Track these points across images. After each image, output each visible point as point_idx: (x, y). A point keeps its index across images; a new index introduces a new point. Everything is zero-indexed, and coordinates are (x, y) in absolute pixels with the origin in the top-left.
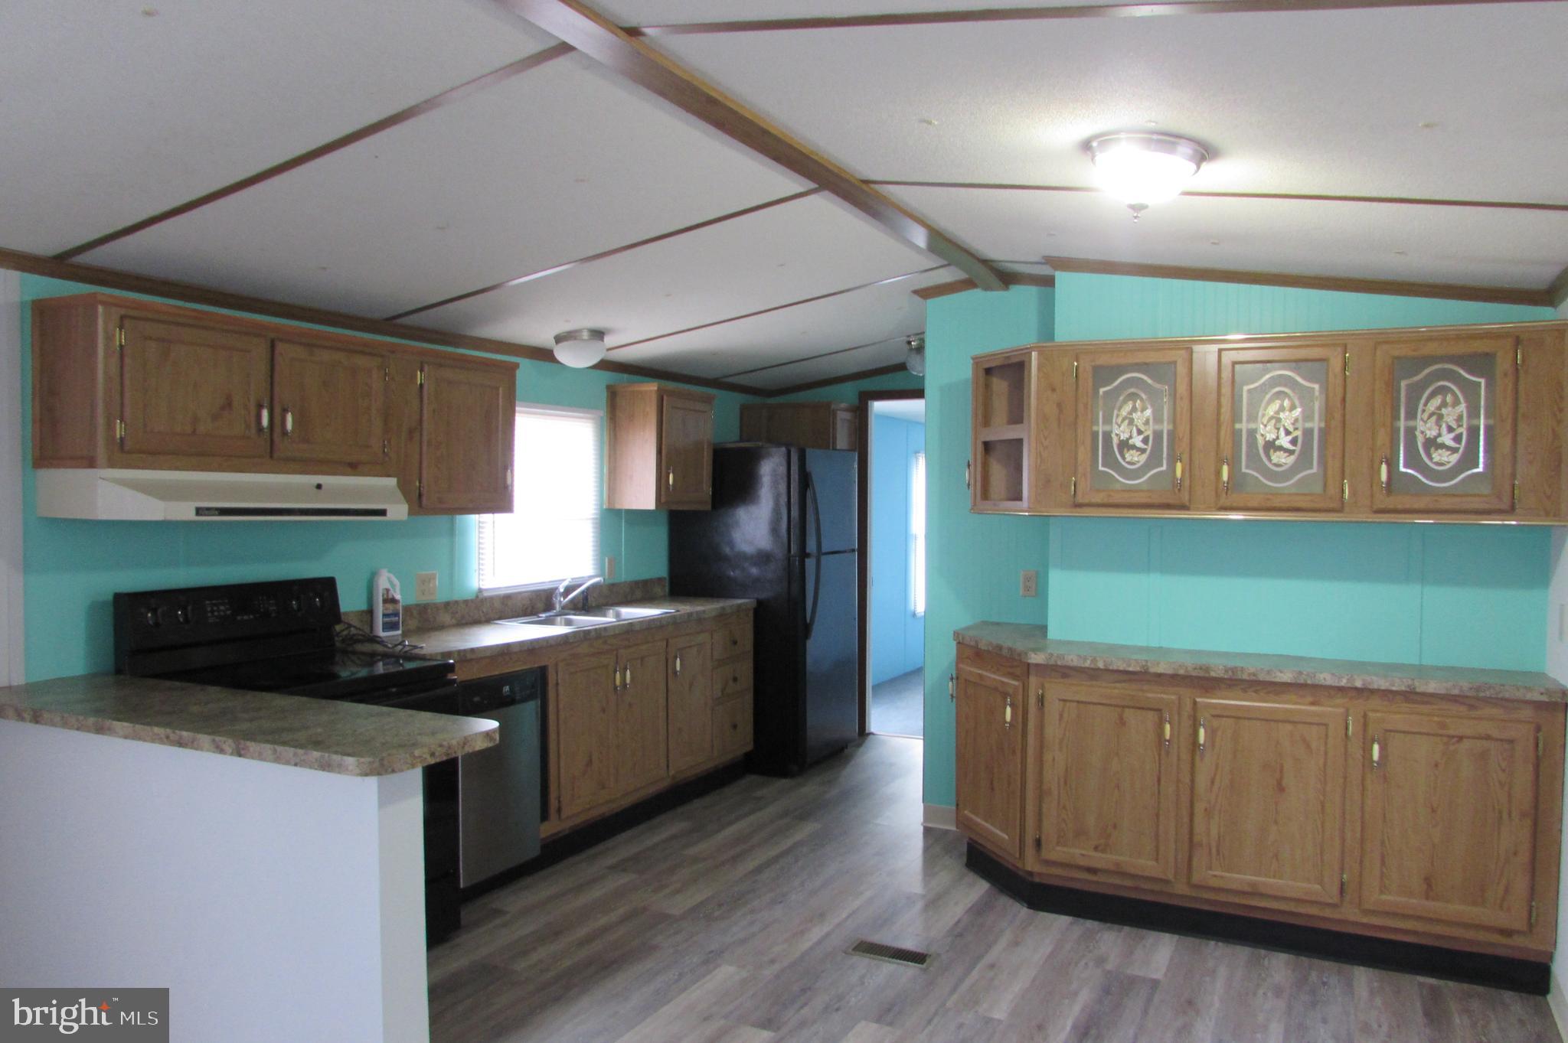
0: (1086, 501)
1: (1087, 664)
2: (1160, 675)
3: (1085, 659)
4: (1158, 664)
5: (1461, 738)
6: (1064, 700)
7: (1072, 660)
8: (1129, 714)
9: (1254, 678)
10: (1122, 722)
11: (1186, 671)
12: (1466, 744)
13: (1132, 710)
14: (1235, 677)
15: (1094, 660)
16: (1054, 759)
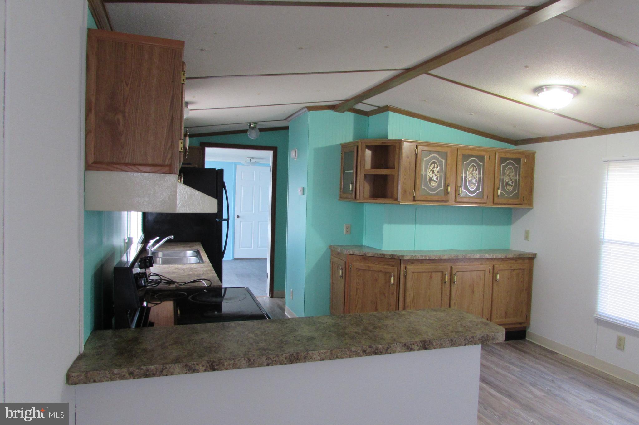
0: (419, 199)
1: (423, 258)
2: (445, 260)
3: (423, 256)
4: (444, 256)
5: (514, 270)
6: (413, 272)
7: (419, 257)
8: (433, 274)
9: (470, 258)
10: (431, 277)
11: (452, 257)
12: (515, 272)
13: (434, 273)
14: (465, 258)
15: (425, 256)
16: (410, 294)
